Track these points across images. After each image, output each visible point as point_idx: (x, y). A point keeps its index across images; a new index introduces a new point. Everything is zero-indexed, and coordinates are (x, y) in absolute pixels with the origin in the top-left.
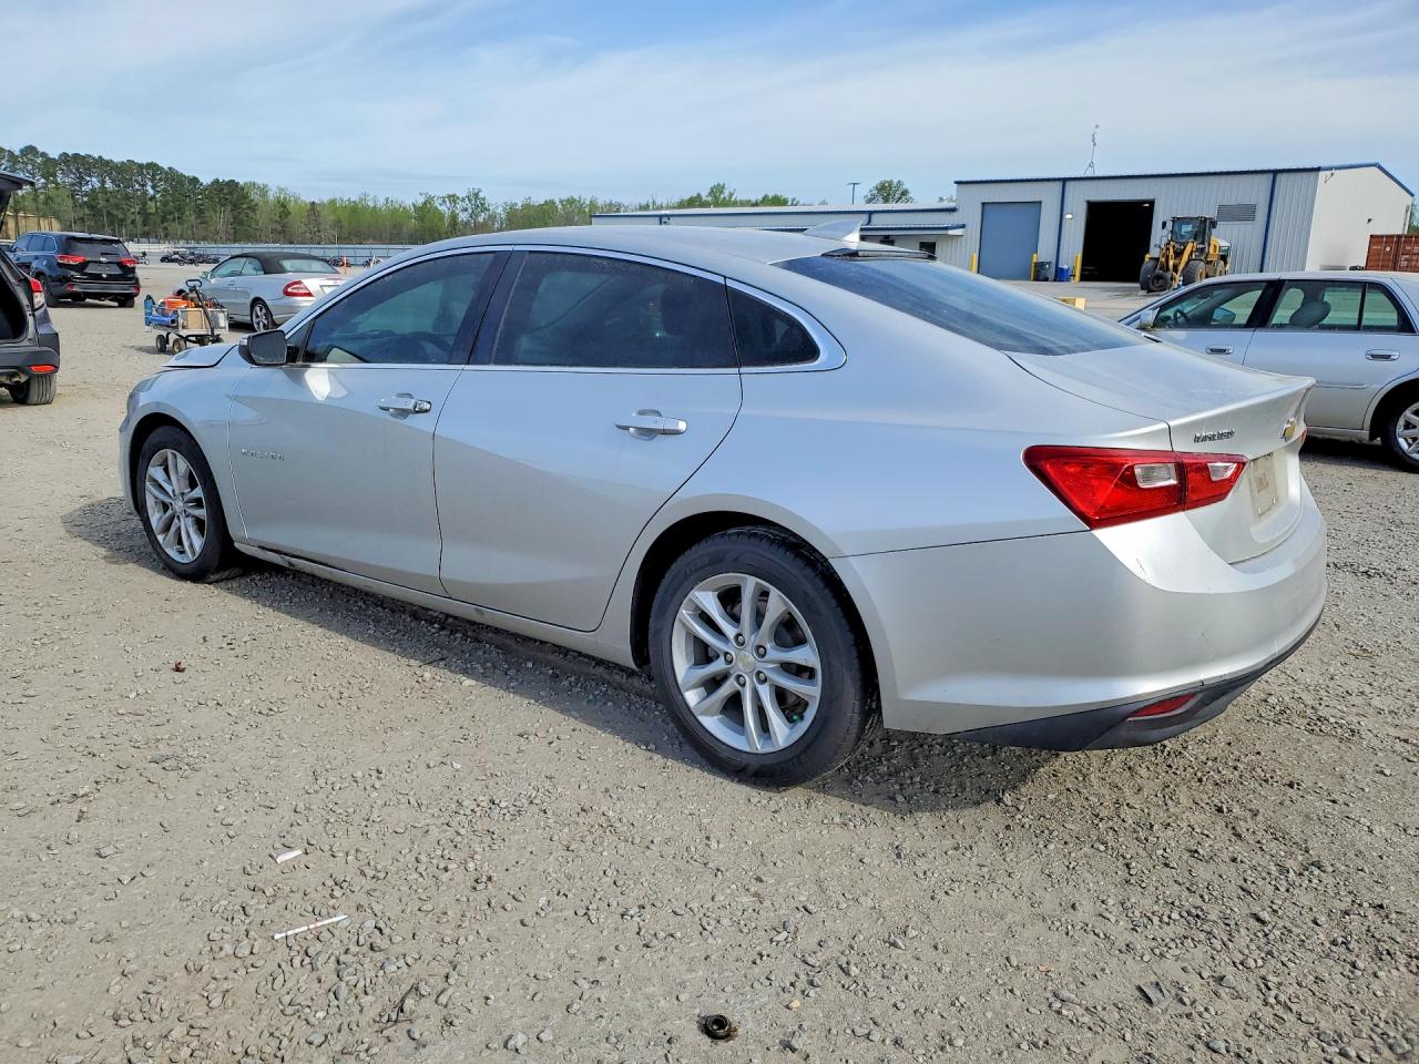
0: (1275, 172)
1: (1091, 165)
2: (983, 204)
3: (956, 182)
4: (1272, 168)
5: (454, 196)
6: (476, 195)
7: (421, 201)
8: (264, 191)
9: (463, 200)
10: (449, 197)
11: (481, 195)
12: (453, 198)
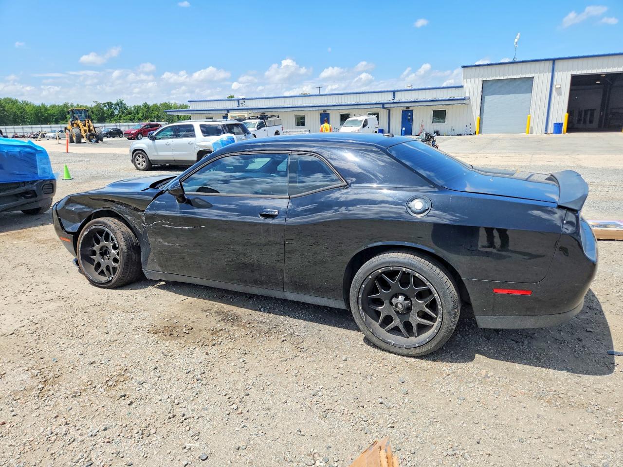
2: (483, 82)
3: (463, 67)
5: (111, 103)
6: (122, 103)
7: (94, 105)
9: (116, 105)
10: (108, 103)
11: (124, 102)
12: (110, 104)
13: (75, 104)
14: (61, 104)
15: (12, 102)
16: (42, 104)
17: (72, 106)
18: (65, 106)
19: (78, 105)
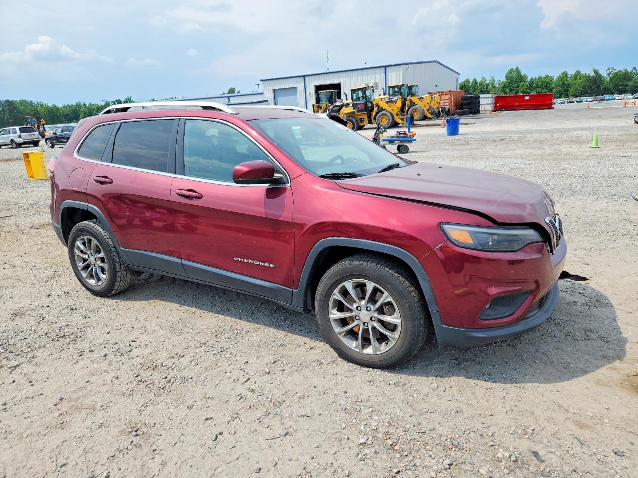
0: (385, 67)
1: (328, 69)
2: (274, 90)
3: (261, 80)
4: (384, 65)
5: (119, 100)
8: (31, 103)
10: (116, 101)
13: (88, 103)
14: (74, 104)
15: (28, 103)
16: (53, 105)
17: (85, 104)
18: (78, 105)
19: (90, 104)
